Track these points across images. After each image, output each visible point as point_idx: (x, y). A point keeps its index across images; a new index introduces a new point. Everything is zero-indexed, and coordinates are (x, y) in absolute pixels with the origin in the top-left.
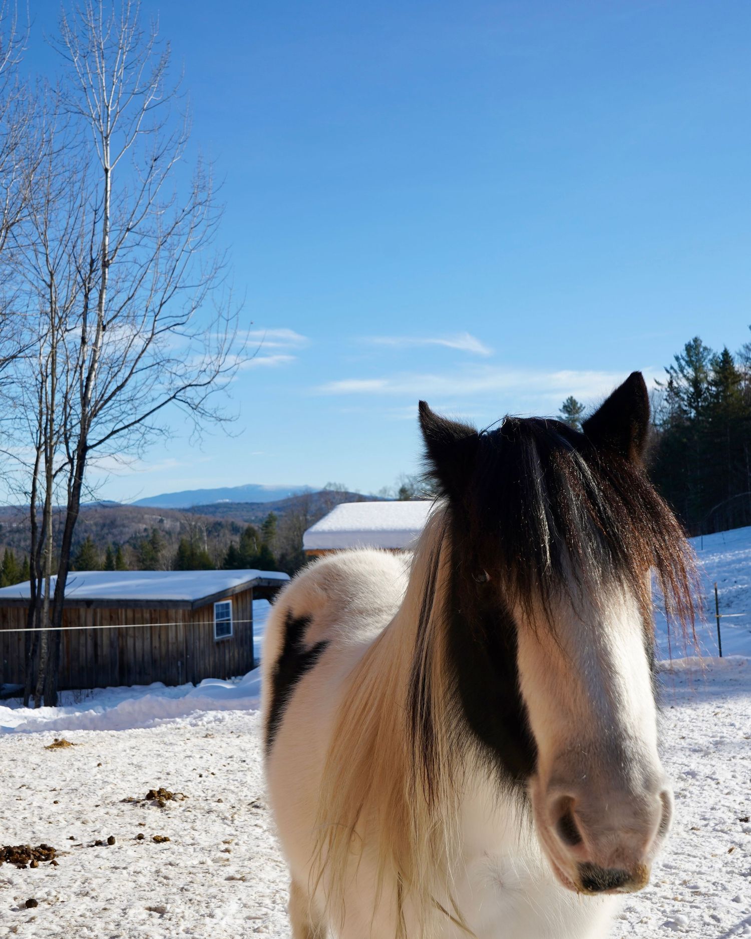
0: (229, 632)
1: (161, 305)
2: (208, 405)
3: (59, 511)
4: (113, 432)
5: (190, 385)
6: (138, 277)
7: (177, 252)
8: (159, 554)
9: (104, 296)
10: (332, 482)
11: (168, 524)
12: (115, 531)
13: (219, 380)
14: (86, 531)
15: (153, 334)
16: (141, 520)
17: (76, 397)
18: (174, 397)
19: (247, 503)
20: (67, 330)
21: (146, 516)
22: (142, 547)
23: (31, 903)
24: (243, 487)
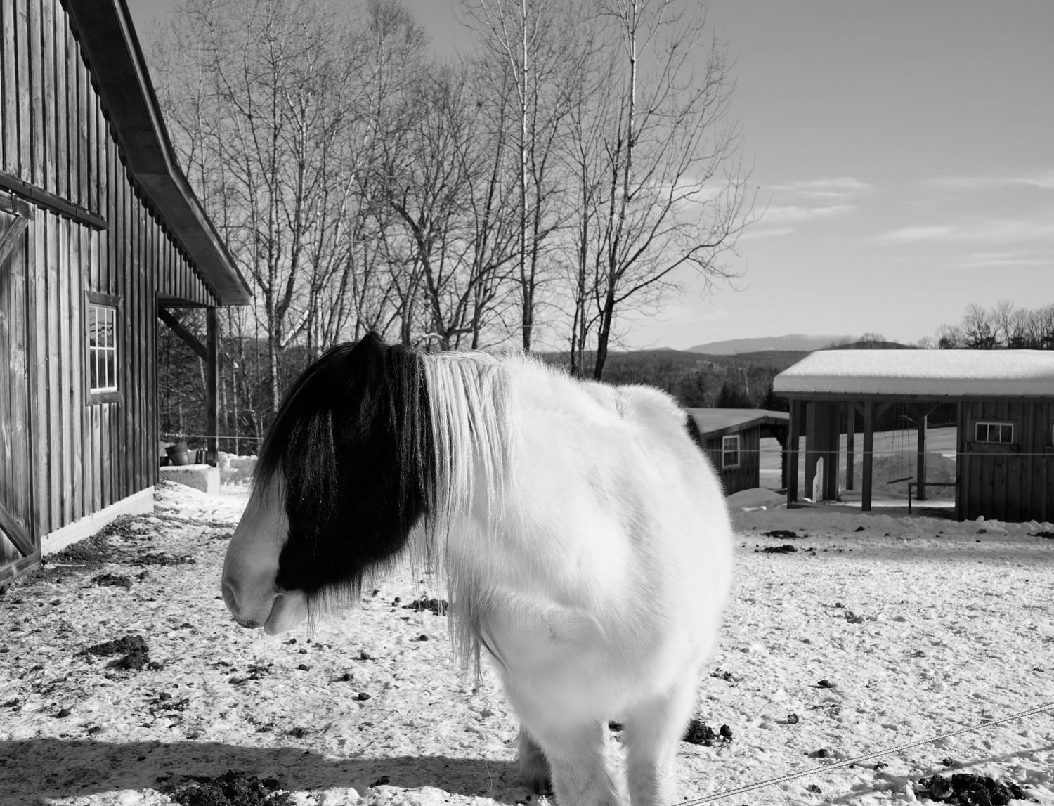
0: (736, 463)
1: (678, 176)
2: (717, 263)
3: (591, 353)
4: (636, 289)
5: (703, 246)
6: (659, 153)
7: (692, 128)
8: (705, 395)
9: (629, 172)
10: (870, 332)
11: (717, 368)
12: (670, 373)
13: (728, 240)
14: (646, 373)
15: (670, 203)
16: (694, 364)
17: (605, 258)
18: (687, 257)
19: (790, 352)
20: (601, 203)
21: (698, 361)
22: (690, 387)
23: (423, 638)
24: (787, 337)
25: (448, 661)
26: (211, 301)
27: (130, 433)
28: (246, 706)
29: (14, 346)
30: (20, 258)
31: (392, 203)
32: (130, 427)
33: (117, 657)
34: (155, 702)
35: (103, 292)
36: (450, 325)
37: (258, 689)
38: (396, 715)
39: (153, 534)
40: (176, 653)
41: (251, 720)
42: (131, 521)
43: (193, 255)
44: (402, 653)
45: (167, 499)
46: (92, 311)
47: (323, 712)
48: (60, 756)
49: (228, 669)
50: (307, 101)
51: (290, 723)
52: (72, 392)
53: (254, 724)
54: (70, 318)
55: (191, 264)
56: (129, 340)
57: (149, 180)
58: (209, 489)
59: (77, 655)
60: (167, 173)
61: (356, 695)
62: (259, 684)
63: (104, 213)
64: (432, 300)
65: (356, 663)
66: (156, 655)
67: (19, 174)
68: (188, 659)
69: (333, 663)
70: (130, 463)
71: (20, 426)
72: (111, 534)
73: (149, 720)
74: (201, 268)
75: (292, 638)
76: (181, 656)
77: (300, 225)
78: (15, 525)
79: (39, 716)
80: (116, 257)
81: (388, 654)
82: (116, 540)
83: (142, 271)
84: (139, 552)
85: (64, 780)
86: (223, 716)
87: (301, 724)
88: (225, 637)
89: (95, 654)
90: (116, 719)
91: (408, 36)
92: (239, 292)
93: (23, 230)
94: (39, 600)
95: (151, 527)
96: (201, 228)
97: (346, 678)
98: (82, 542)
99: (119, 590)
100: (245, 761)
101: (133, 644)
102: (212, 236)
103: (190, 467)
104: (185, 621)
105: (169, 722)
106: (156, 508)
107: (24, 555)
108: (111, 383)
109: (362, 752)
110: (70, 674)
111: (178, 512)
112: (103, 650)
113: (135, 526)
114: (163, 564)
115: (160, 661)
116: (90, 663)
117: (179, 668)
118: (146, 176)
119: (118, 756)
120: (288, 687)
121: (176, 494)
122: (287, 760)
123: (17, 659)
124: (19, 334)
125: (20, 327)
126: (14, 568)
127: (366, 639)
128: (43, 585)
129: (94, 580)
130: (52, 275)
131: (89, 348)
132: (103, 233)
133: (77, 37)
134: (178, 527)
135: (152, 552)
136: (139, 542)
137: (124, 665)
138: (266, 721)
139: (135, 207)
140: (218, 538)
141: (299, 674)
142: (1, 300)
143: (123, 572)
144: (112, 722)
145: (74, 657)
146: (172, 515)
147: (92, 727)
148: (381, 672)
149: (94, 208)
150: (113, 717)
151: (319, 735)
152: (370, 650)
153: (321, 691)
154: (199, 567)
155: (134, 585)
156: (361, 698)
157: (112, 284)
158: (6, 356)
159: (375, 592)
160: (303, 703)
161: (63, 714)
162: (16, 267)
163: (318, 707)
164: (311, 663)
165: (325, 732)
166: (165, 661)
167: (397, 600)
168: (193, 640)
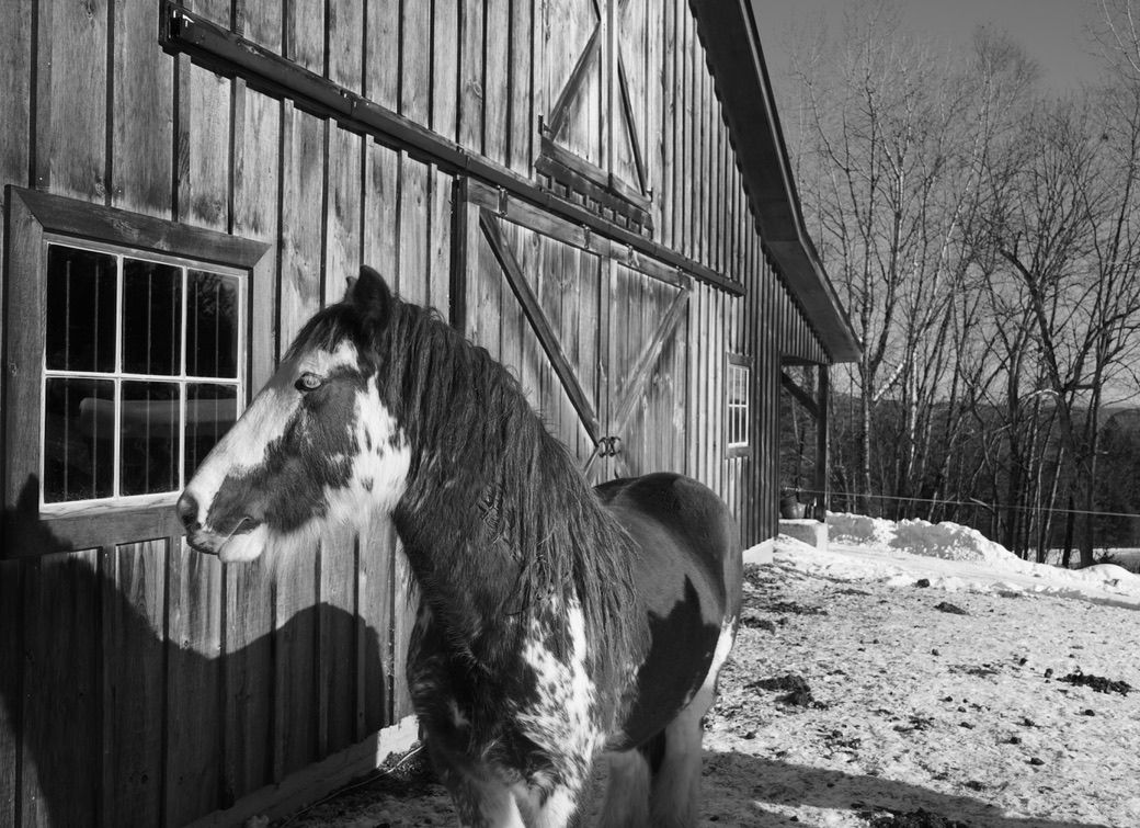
25: (1123, 739)
26: (824, 359)
27: (757, 486)
28: (917, 754)
29: (676, 404)
30: (683, 325)
31: (1002, 252)
32: (757, 481)
33: (785, 693)
34: (829, 737)
35: (740, 354)
36: (1068, 381)
37: (925, 739)
38: (1077, 785)
39: (779, 583)
40: (836, 695)
41: (925, 767)
42: (757, 570)
43: (811, 315)
44: (1068, 725)
45: (781, 551)
46: (731, 371)
47: (997, 770)
48: (759, 770)
49: (891, 717)
51: (964, 775)
52: (715, 446)
53: (929, 770)
54: (715, 378)
55: (809, 324)
56: (758, 398)
57: (779, 247)
58: (818, 544)
59: (747, 687)
60: (797, 239)
61: (1030, 759)
62: (925, 736)
63: (742, 281)
64: (1047, 353)
65: (1019, 728)
66: (820, 695)
67: (683, 251)
68: (849, 704)
69: (996, 725)
70: (756, 515)
73: (828, 752)
74: (817, 327)
75: (946, 696)
76: (842, 700)
77: (894, 277)
79: (729, 735)
80: (751, 321)
81: (1054, 724)
82: (747, 586)
83: (770, 332)
84: (771, 599)
85: (768, 792)
86: (896, 759)
87: (977, 777)
88: (880, 687)
89: (763, 688)
90: (798, 747)
91: (1019, 71)
92: (851, 349)
93: (686, 301)
95: (777, 577)
96: (822, 289)
97: (1014, 741)
99: (764, 632)
100: (929, 803)
101: (795, 683)
102: (831, 297)
103: (800, 521)
104: (836, 668)
105: (846, 757)
106: (775, 560)
108: (744, 440)
109: (1049, 814)
110: (745, 703)
111: (794, 565)
112: (770, 685)
113: (763, 575)
114: (799, 613)
115: (823, 701)
116: (761, 696)
117: (842, 710)
118: (777, 243)
119: (809, 779)
120: (955, 743)
121: (788, 547)
122: (972, 809)
124: (680, 393)
125: (681, 387)
127: (1025, 706)
130: (703, 338)
131: (729, 405)
132: (742, 298)
133: (727, 123)
134: (801, 579)
135: (783, 600)
136: (769, 591)
137: (791, 700)
138: (941, 770)
139: (766, 273)
140: (842, 592)
141: (963, 730)
142: (667, 364)
143: (764, 616)
144: (795, 749)
145: (744, 688)
146: (791, 567)
147: (778, 751)
148: (1050, 740)
149: (735, 276)
150: (795, 745)
151: (997, 791)
152: (1034, 717)
153: (989, 750)
154: (833, 618)
155: (778, 630)
156: (1035, 762)
157: (747, 346)
158: (671, 413)
159: (1023, 661)
160: (975, 760)
161: (750, 736)
162: (680, 335)
163: (990, 765)
164: (973, 722)
165: (1003, 788)
166: (828, 702)
167: (1049, 671)
168: (849, 686)
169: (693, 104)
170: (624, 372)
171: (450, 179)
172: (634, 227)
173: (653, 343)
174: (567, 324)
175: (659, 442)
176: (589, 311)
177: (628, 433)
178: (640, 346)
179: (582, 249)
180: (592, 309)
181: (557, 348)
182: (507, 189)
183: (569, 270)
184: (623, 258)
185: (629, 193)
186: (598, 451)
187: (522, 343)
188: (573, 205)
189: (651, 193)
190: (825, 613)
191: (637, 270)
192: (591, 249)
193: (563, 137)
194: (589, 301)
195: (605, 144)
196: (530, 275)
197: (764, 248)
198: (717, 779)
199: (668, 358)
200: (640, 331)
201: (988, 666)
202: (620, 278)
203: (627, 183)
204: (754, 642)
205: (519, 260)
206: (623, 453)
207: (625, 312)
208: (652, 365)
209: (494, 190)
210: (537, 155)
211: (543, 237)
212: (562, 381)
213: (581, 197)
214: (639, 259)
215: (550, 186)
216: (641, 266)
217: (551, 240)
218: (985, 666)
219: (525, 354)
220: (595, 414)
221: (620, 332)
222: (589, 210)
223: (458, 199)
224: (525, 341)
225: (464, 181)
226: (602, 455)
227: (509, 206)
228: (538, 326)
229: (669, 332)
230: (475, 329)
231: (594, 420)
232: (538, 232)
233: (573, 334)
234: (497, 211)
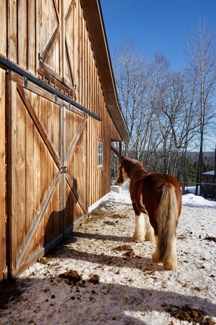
26: (121, 140)
27: (105, 178)
28: (175, 276)
29: (84, 155)
30: (85, 130)
31: (163, 111)
32: (105, 176)
33: (125, 252)
34: (144, 271)
35: (100, 138)
36: (179, 146)
39: (113, 207)
40: (141, 252)
41: (179, 282)
42: (105, 203)
43: (118, 127)
45: (111, 196)
46: (98, 143)
47: (201, 281)
48: (124, 290)
50: (136, 83)
51: (192, 284)
52: (94, 167)
53: (181, 283)
54: (94, 146)
55: (118, 130)
56: (105, 152)
58: (119, 192)
60: (116, 104)
63: (101, 116)
64: (174, 138)
65: (202, 262)
66: (136, 252)
67: (85, 106)
69: (195, 261)
70: (105, 187)
71: (84, 177)
72: (101, 207)
74: (119, 131)
76: (144, 254)
77: (133, 118)
78: (83, 205)
79: (111, 273)
81: (211, 259)
82: (103, 209)
83: (108, 132)
84: (111, 213)
85: (130, 301)
86: (169, 279)
87: (197, 284)
89: (118, 250)
90: (135, 276)
91: (165, 64)
92: (128, 137)
93: (86, 123)
94: (92, 229)
97: (203, 268)
98: (95, 209)
99: (112, 227)
101: (128, 248)
102: (124, 122)
103: (114, 186)
105: (152, 280)
106: (109, 199)
107: (85, 214)
108: (101, 164)
111: (114, 200)
113: (107, 205)
114: (121, 218)
116: (117, 254)
118: (110, 105)
119: (143, 293)
120: (185, 270)
121: (112, 194)
123: (95, 250)
124: (85, 151)
125: (85, 149)
126: (83, 218)
127: (200, 252)
128: (91, 223)
129: (104, 222)
130: (91, 134)
131: (97, 154)
132: (101, 121)
133: (96, 67)
134: (118, 205)
135: (115, 214)
137: (128, 255)
138: (184, 283)
139: (107, 114)
141: (185, 263)
142: (81, 142)
143: (111, 220)
144: (134, 278)
145: (111, 250)
146: (114, 201)
147: (129, 279)
148: (213, 266)
149: (99, 115)
150: (134, 275)
151: (205, 290)
152: (204, 256)
153: (196, 272)
154: (131, 219)
155: (116, 225)
156: (212, 276)
157: (102, 136)
158: (82, 158)
159: (191, 233)
160: (193, 276)
161: (118, 273)
162: (84, 133)
163: (199, 279)
164: (187, 260)
165: (207, 290)
166: (140, 255)
167: (200, 236)
168: (144, 247)
169: (87, 59)
170: (68, 145)
171: (4, 71)
172: (70, 97)
173: (77, 135)
174: (49, 128)
175: (79, 167)
176: (57, 124)
177: (70, 165)
178: (73, 136)
179: (54, 102)
180: (58, 123)
181: (46, 137)
182: (27, 78)
183: (50, 110)
184: (67, 107)
185: (69, 85)
186: (60, 172)
187: (33, 135)
188: (51, 87)
189: (75, 86)
190: (128, 218)
191: (72, 111)
192: (57, 103)
193: (47, 63)
194: (56, 120)
195: (61, 67)
196: (36, 110)
197: (106, 107)
198: (111, 296)
199: (81, 140)
200: (73, 131)
201: (182, 236)
202: (67, 113)
203: (68, 82)
204: (110, 231)
205: (32, 105)
206: (68, 172)
207: (68, 125)
208: (77, 143)
209: (22, 77)
210: (38, 67)
211: (40, 97)
212: (48, 148)
213: (53, 85)
214: (72, 107)
215: (43, 79)
216: (73, 110)
217: (43, 98)
218: (181, 235)
219: (35, 139)
220: (59, 159)
221: (67, 132)
222: (56, 89)
223: (7, 79)
224: (35, 134)
225: (10, 72)
226: (61, 173)
227: (28, 84)
228: (39, 129)
229: (81, 132)
230: (16, 130)
231: (59, 161)
232: (39, 95)
233: (51, 132)
234: (23, 85)
